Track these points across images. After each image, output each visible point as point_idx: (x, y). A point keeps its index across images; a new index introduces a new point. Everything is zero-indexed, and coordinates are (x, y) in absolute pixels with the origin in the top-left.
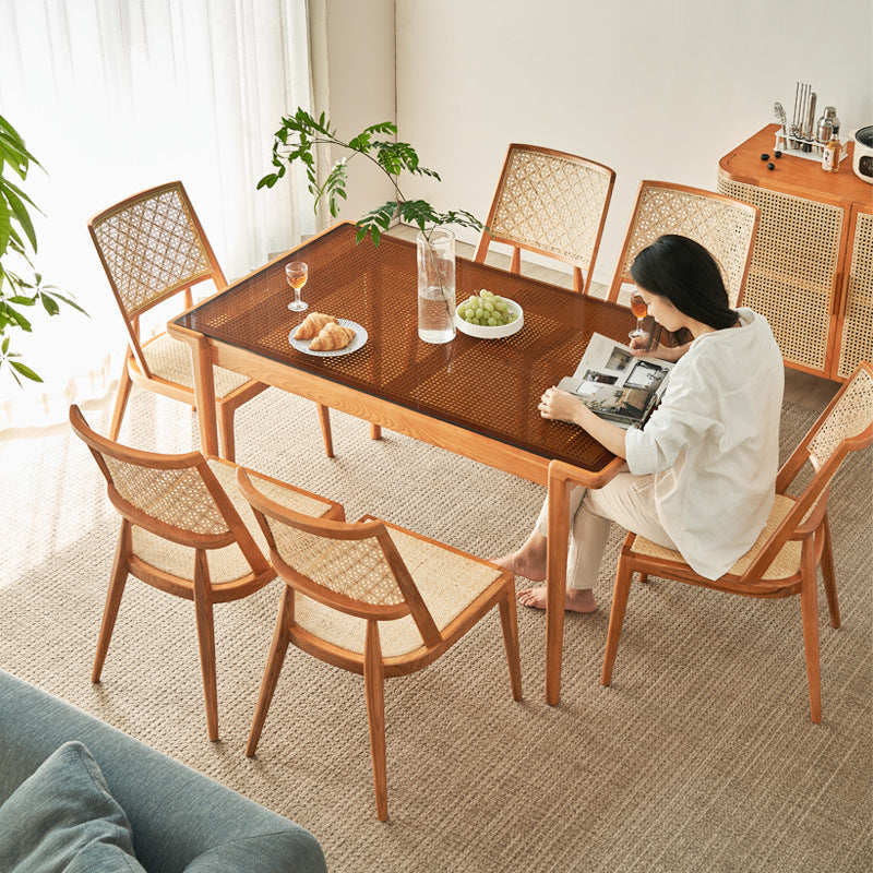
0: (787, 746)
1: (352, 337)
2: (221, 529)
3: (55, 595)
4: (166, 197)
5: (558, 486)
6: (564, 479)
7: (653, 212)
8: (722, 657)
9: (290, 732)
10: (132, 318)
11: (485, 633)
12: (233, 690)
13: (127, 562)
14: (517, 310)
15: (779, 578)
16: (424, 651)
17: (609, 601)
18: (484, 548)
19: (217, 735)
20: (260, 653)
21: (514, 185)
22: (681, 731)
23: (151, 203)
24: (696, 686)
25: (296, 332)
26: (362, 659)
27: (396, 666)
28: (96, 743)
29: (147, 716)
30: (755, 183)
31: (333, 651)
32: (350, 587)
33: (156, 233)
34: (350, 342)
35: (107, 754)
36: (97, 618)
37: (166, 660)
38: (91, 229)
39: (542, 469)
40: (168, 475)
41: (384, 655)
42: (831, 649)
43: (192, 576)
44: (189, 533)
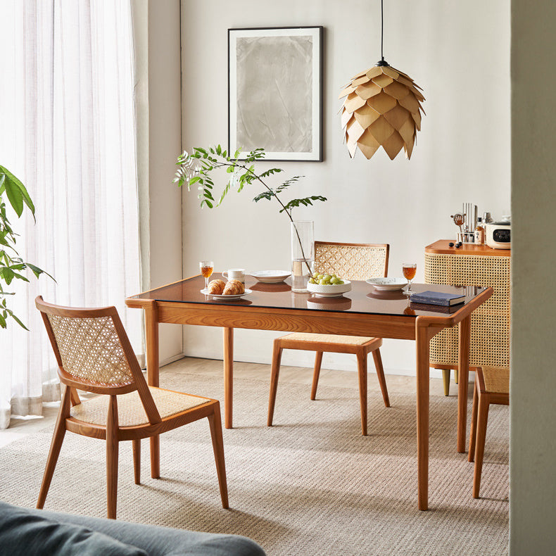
5: (423, 331)
30: (453, 252)
39: (410, 327)
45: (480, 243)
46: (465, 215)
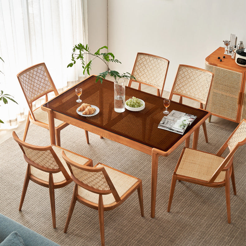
0: (220, 230)
1: (95, 110)
2: (57, 168)
3: (8, 185)
4: (40, 67)
5: (155, 155)
6: (156, 154)
7: (182, 74)
8: (202, 204)
9: (76, 226)
10: (30, 103)
11: (133, 196)
12: (60, 213)
13: (29, 177)
14: (143, 103)
15: (219, 182)
16: (116, 203)
17: (169, 187)
18: (133, 171)
19: (55, 226)
20: (68, 202)
21: (139, 65)
22: (190, 226)
23: (36, 69)
24: (194, 212)
25: (78, 109)
26: (97, 206)
27: (107, 208)
28: (21, 232)
29: (35, 221)
30: (216, 65)
31: (89, 203)
32: (94, 185)
33: (37, 78)
34: (94, 112)
35: (24, 235)
36: (20, 192)
37: (41, 204)
38: (18, 77)
39: (150, 150)
40: (41, 152)
41: (104, 204)
42: (233, 201)
43: (48, 181)
44: (48, 168)
45: (234, 58)
46: (230, 41)
